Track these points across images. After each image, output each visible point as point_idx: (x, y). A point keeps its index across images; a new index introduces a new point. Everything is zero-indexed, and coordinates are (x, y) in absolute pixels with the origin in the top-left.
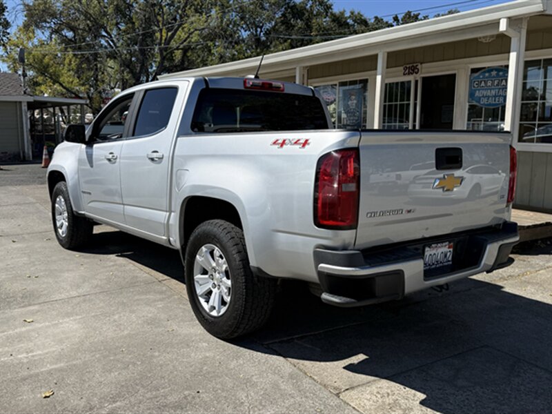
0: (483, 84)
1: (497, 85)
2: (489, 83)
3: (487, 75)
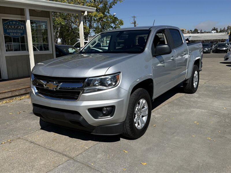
1: (17, 28)
2: (13, 27)
3: (11, 23)
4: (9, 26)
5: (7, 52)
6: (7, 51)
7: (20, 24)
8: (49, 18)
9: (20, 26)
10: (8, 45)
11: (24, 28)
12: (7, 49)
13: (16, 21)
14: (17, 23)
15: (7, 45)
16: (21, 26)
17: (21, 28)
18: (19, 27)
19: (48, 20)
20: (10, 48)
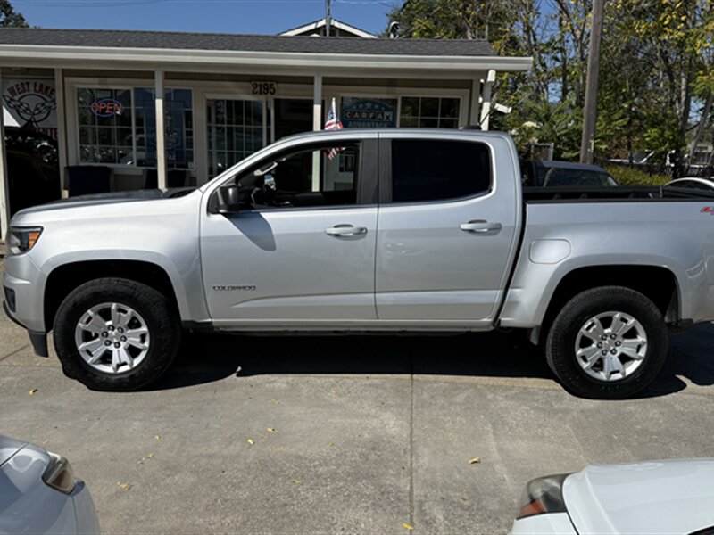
0: (356, 115)
1: (374, 118)
2: (364, 115)
3: (361, 106)
4: (354, 113)
5: (341, 173)
6: (341, 170)
7: (383, 108)
8: (468, 91)
9: (382, 114)
10: (346, 158)
11: (391, 118)
12: (343, 165)
13: (373, 102)
14: (377, 106)
15: (344, 158)
16: (386, 114)
17: (385, 118)
18: (380, 116)
19: (463, 96)
20: (349, 165)
